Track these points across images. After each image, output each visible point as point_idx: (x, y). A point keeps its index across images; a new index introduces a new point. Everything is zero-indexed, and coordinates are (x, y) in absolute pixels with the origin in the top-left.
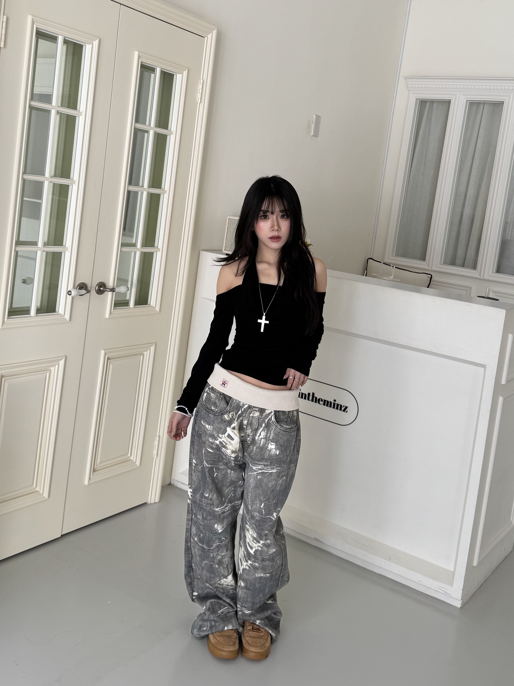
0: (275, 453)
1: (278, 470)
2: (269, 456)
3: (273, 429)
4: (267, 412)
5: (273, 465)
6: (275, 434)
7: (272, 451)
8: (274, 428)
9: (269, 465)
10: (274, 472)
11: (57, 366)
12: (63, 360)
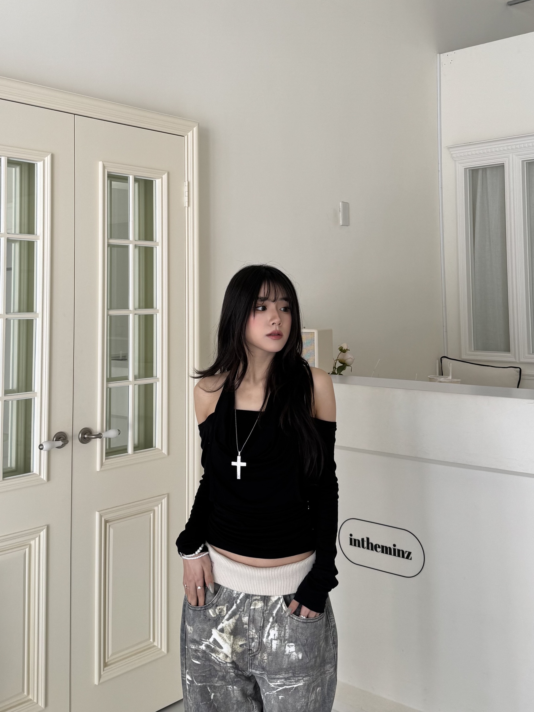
0: (297, 658)
1: (306, 681)
2: (288, 664)
3: (289, 623)
4: (274, 599)
5: (297, 675)
6: (293, 630)
7: (293, 655)
8: (289, 621)
9: (291, 677)
10: (301, 686)
11: (37, 539)
12: (45, 531)
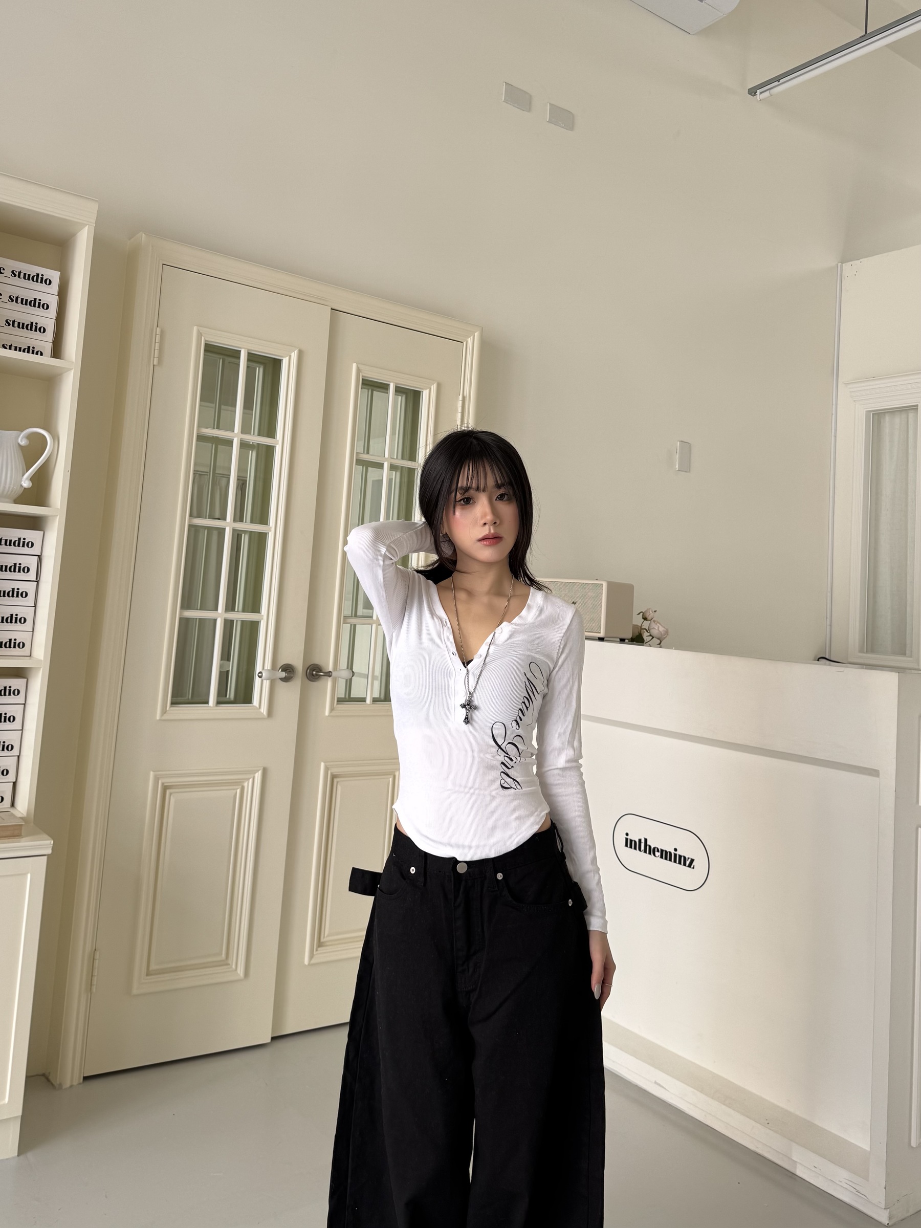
11: (251, 780)
12: (260, 772)
